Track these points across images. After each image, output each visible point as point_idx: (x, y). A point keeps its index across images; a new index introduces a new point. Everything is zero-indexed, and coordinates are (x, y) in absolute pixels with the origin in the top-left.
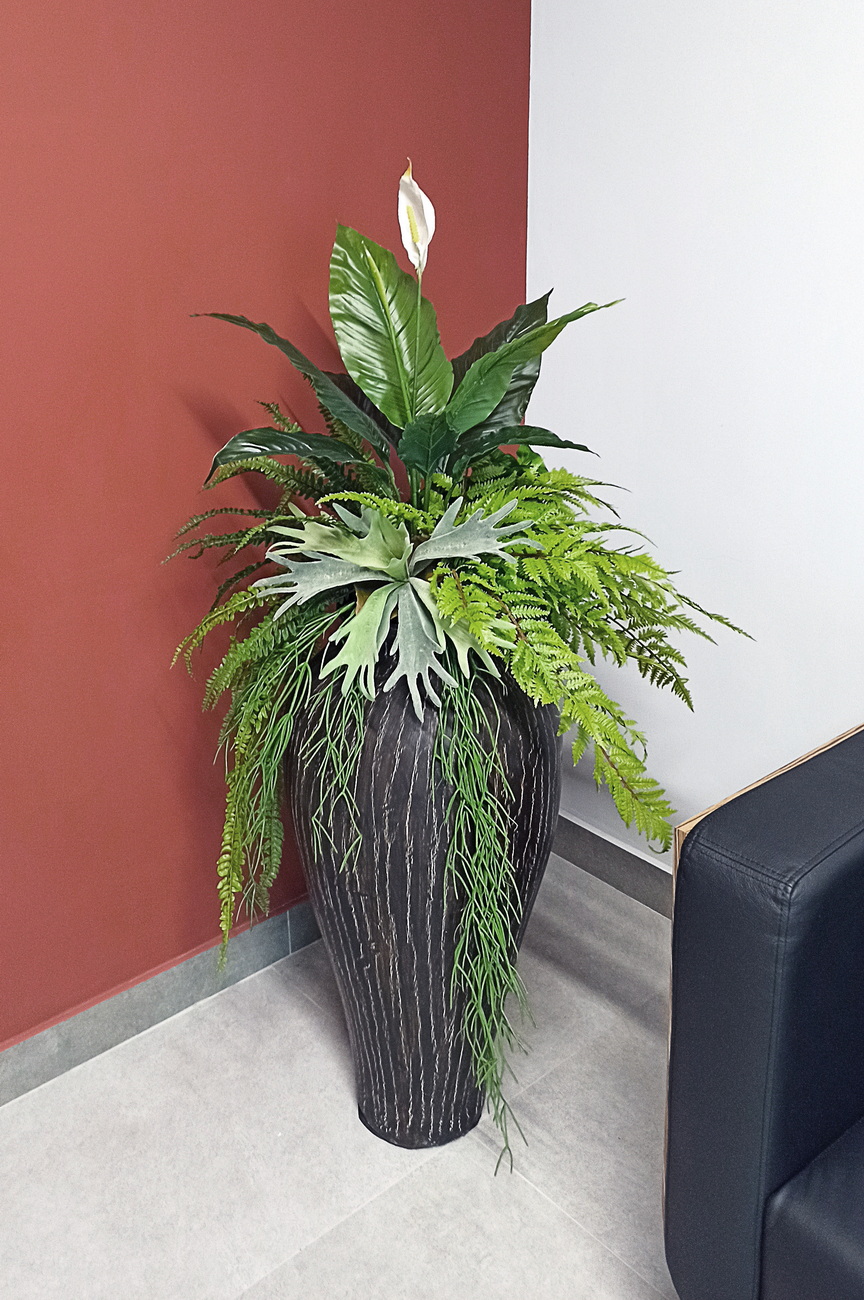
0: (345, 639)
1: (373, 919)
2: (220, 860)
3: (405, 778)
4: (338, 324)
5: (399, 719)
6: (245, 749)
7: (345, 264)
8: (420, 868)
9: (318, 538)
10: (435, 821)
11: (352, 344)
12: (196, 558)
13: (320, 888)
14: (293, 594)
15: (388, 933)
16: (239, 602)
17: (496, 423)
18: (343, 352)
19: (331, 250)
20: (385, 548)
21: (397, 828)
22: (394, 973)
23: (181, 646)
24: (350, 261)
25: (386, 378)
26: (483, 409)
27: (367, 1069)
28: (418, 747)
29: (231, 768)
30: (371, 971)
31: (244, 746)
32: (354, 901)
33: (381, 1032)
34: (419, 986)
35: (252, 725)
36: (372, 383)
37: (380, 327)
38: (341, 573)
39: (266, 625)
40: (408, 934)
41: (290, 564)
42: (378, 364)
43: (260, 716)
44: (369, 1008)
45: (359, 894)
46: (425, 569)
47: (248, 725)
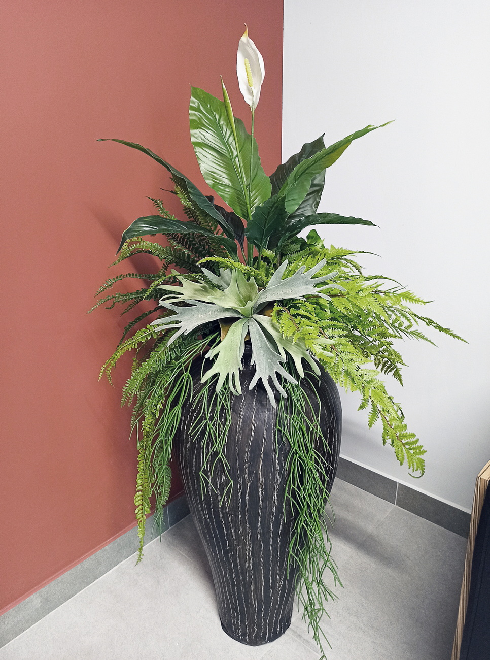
0: (216, 356)
1: (236, 527)
2: (136, 496)
3: (259, 444)
4: (198, 150)
5: (252, 405)
6: (149, 428)
7: (198, 110)
8: (268, 497)
9: (193, 292)
10: (278, 468)
11: (208, 163)
12: (110, 308)
13: (200, 509)
14: (178, 329)
15: (246, 535)
16: (141, 336)
17: (299, 215)
18: (202, 168)
19: (189, 101)
20: (239, 295)
21: (253, 474)
22: (249, 557)
23: (104, 366)
24: (202, 108)
25: (231, 184)
26: (293, 205)
27: (228, 605)
28: (266, 423)
29: (141, 440)
30: (234, 556)
31: (148, 426)
32: (223, 517)
33: (239, 588)
34: (264, 563)
35: (153, 413)
36: (222, 188)
37: (224, 152)
38: (210, 313)
39: (161, 349)
40: (259, 534)
41: (175, 308)
42: (225, 175)
43: (158, 408)
44: (231, 575)
45: (227, 514)
46: (265, 308)
47: (150, 413)
